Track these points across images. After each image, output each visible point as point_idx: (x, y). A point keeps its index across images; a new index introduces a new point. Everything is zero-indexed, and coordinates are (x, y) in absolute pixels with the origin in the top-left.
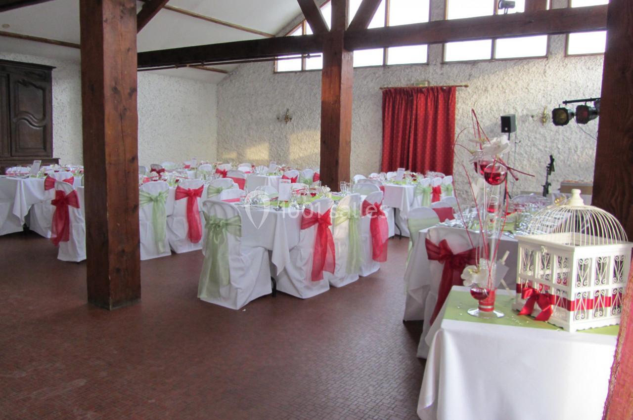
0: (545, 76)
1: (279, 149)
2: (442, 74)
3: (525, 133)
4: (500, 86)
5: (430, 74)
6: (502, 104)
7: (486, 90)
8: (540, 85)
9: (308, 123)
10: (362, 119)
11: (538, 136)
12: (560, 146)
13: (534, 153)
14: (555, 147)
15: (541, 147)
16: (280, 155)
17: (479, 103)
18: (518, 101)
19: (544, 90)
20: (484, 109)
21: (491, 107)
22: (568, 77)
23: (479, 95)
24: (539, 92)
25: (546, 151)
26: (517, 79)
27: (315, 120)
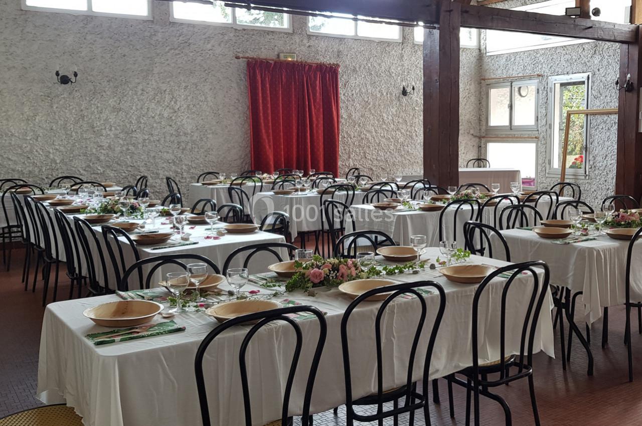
0: (403, 60)
1: (51, 151)
2: (309, 46)
3: (390, 118)
4: (367, 67)
5: (297, 45)
6: (370, 87)
7: (354, 70)
8: (399, 69)
9: (112, 102)
10: (209, 99)
11: (400, 121)
12: (416, 129)
13: (398, 137)
14: (413, 131)
15: (403, 131)
16: (54, 161)
17: (350, 84)
18: (383, 85)
19: (402, 75)
20: (354, 92)
21: (360, 89)
22: (418, 63)
23: (348, 76)
24: (399, 76)
25: (407, 135)
26: (379, 61)
27: (125, 99)
